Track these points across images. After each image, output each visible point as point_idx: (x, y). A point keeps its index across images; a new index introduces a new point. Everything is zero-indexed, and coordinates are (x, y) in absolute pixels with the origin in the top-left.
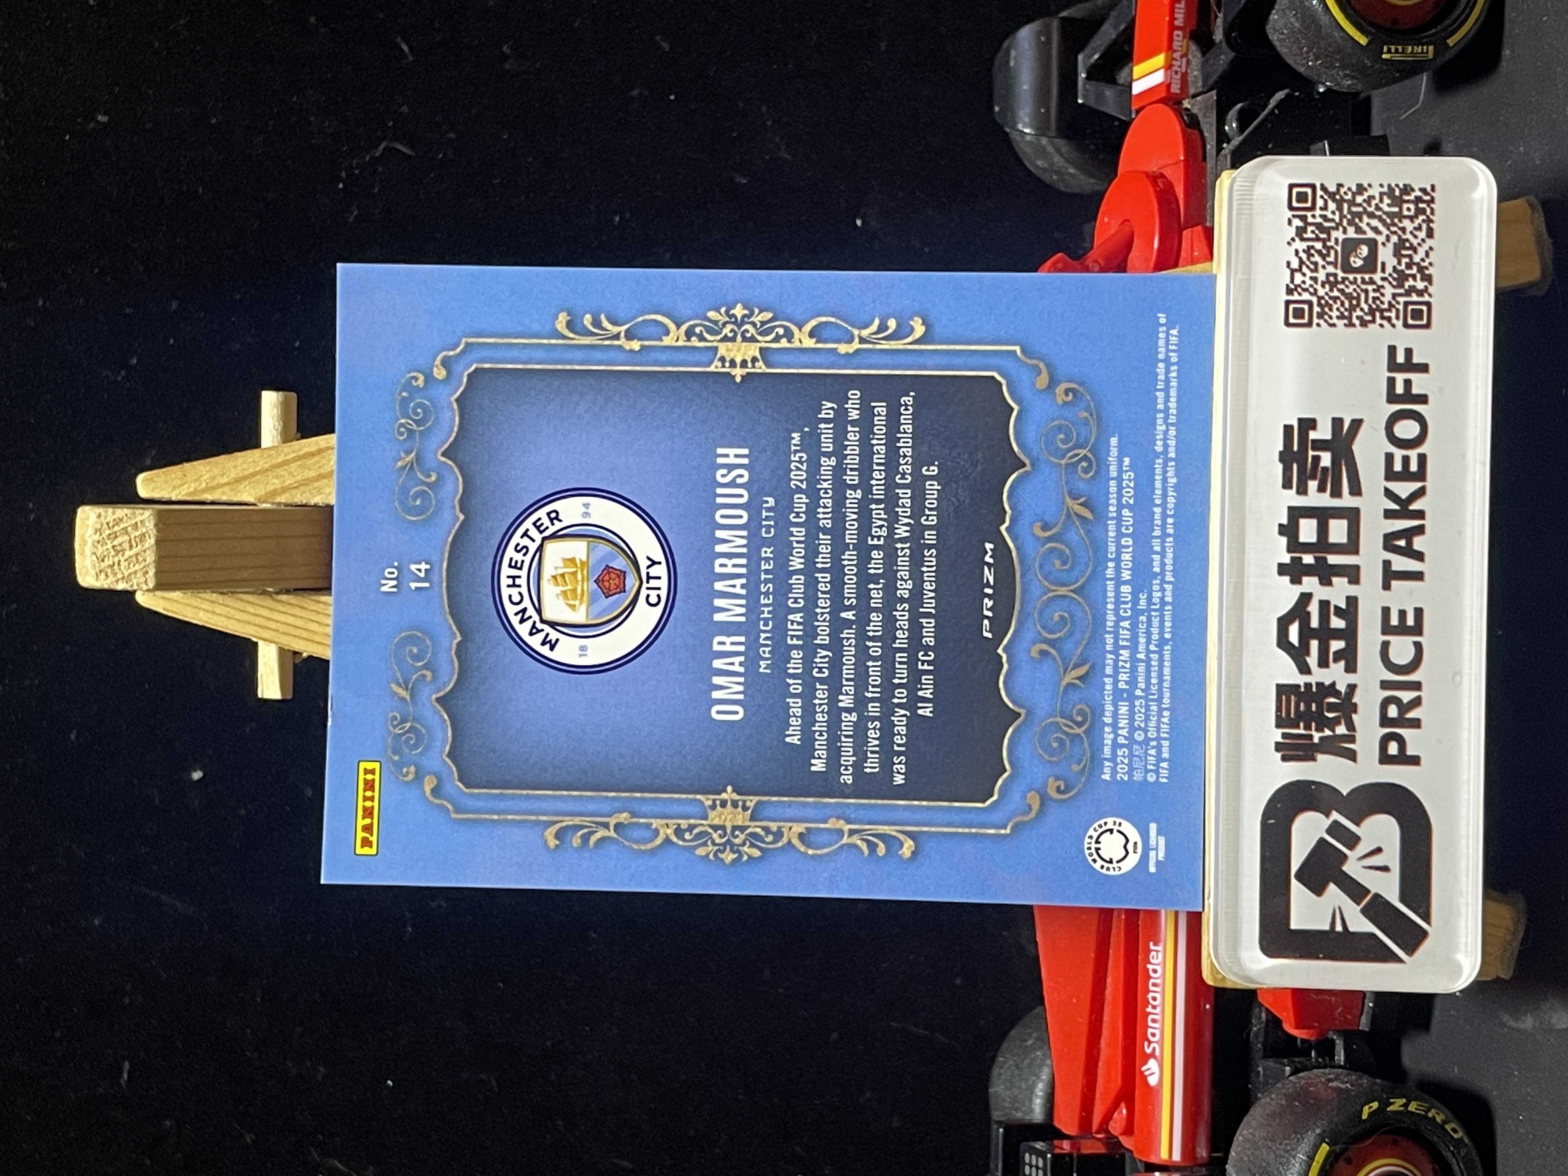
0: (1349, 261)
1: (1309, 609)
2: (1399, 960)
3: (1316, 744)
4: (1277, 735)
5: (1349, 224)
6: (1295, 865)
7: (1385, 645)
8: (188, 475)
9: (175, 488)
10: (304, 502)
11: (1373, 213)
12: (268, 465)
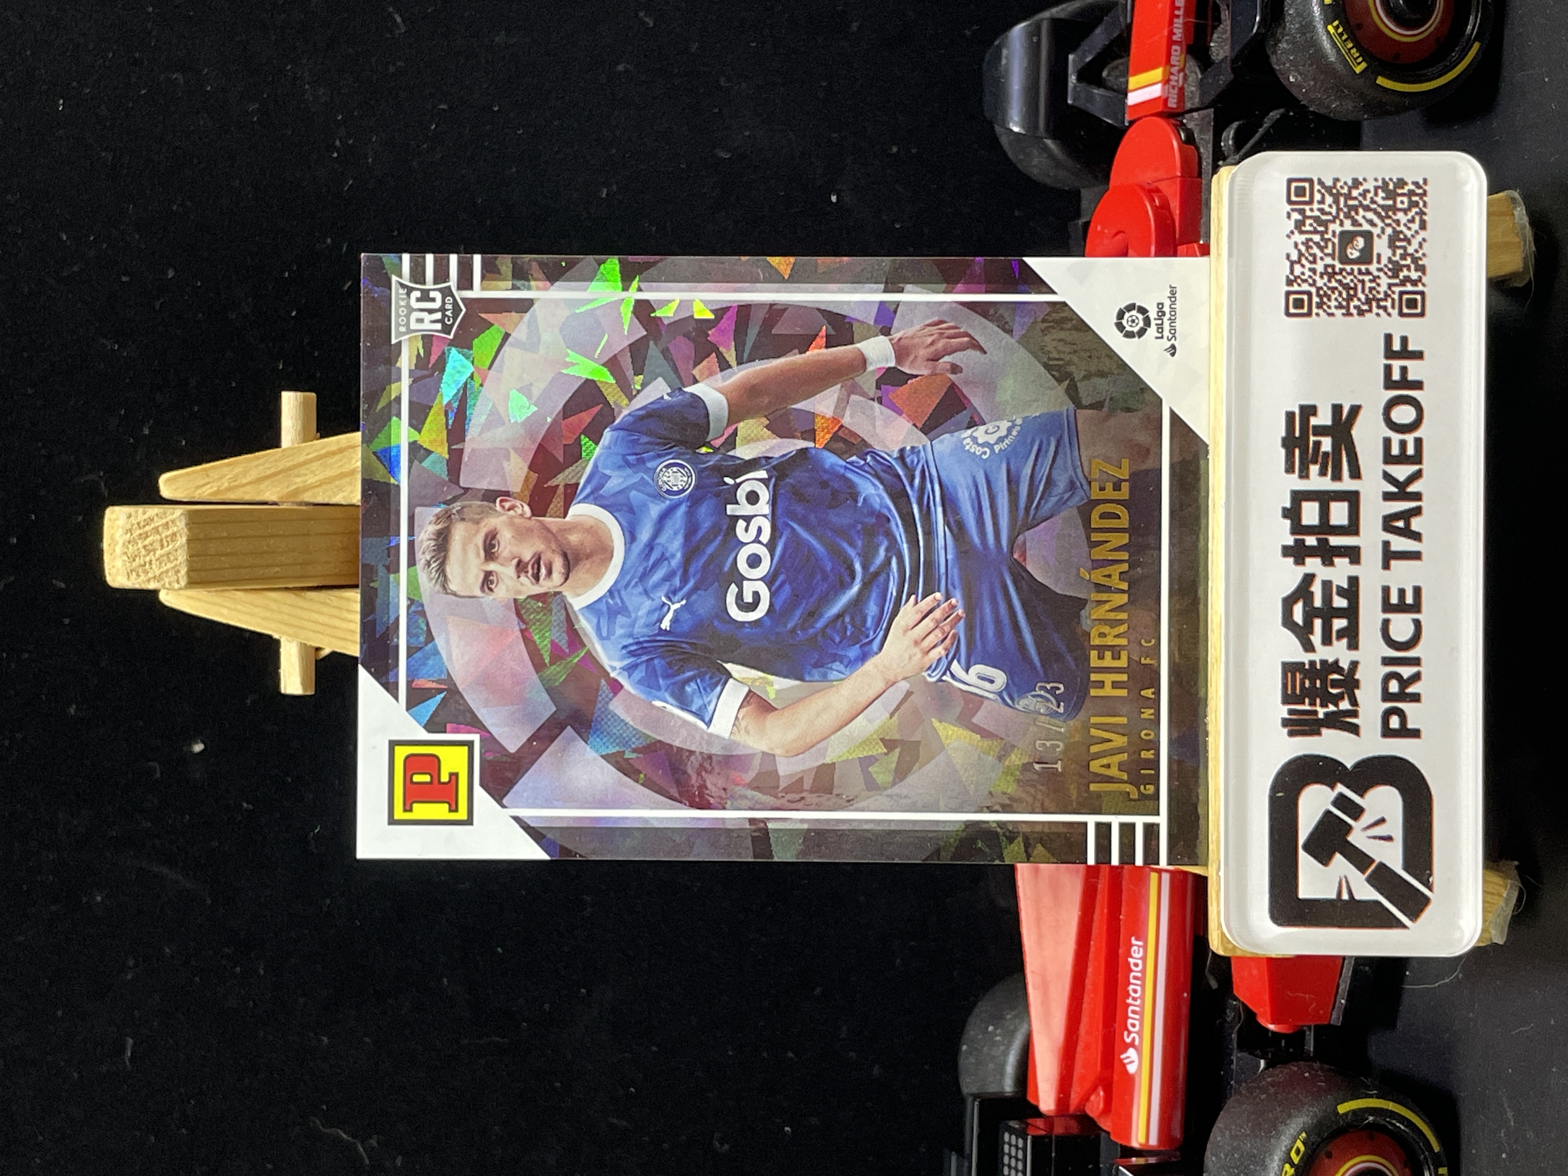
0: (1346, 252)
1: (1313, 589)
2: (1404, 926)
3: (1321, 719)
4: (1283, 711)
5: (1346, 217)
6: (1302, 837)
7: (1386, 623)
8: (211, 475)
9: (198, 487)
10: (326, 501)
11: (1368, 206)
12: (288, 464)
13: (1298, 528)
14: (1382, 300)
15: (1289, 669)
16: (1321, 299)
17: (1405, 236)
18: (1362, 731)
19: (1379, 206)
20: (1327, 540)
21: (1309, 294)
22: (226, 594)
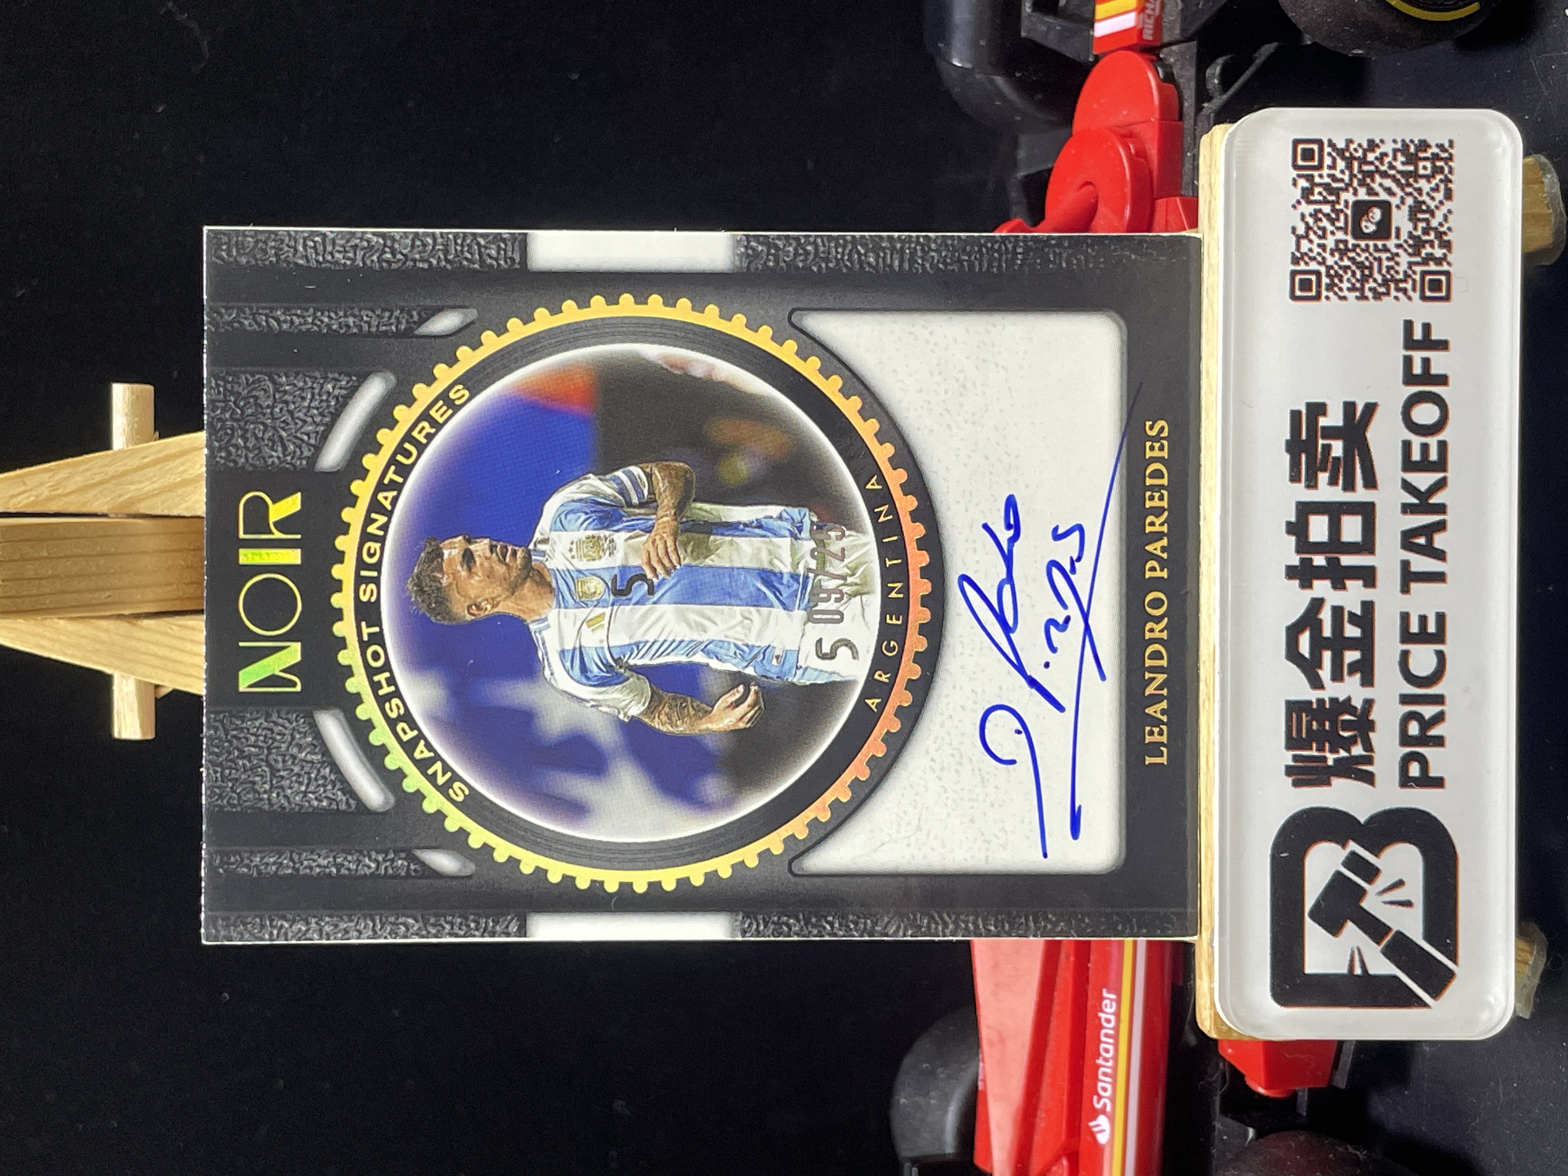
0: (1360, 227)
1: (1321, 616)
2: (1425, 1005)
3: (1330, 767)
4: (1288, 757)
5: (1360, 185)
6: (1309, 903)
7: (1405, 655)
8: (29, 482)
9: (12, 497)
10: (166, 513)
11: (1386, 172)
12: (121, 469)
13: (1304, 546)
14: (1401, 281)
15: (1295, 708)
16: (1332, 280)
17: (1428, 207)
18: (1377, 780)
19: (1399, 172)
20: (1338, 560)
21: (1318, 274)
22: (48, 622)
